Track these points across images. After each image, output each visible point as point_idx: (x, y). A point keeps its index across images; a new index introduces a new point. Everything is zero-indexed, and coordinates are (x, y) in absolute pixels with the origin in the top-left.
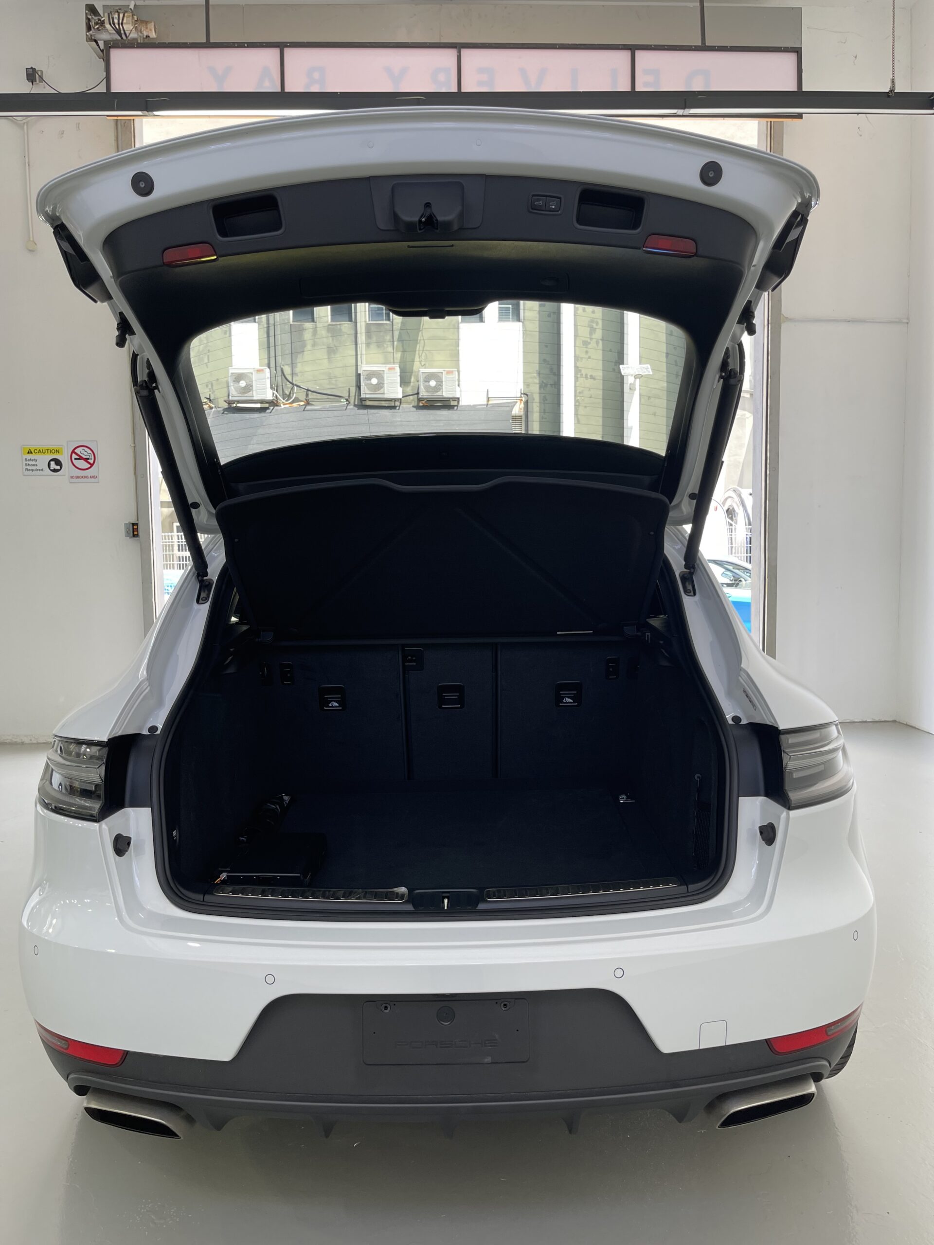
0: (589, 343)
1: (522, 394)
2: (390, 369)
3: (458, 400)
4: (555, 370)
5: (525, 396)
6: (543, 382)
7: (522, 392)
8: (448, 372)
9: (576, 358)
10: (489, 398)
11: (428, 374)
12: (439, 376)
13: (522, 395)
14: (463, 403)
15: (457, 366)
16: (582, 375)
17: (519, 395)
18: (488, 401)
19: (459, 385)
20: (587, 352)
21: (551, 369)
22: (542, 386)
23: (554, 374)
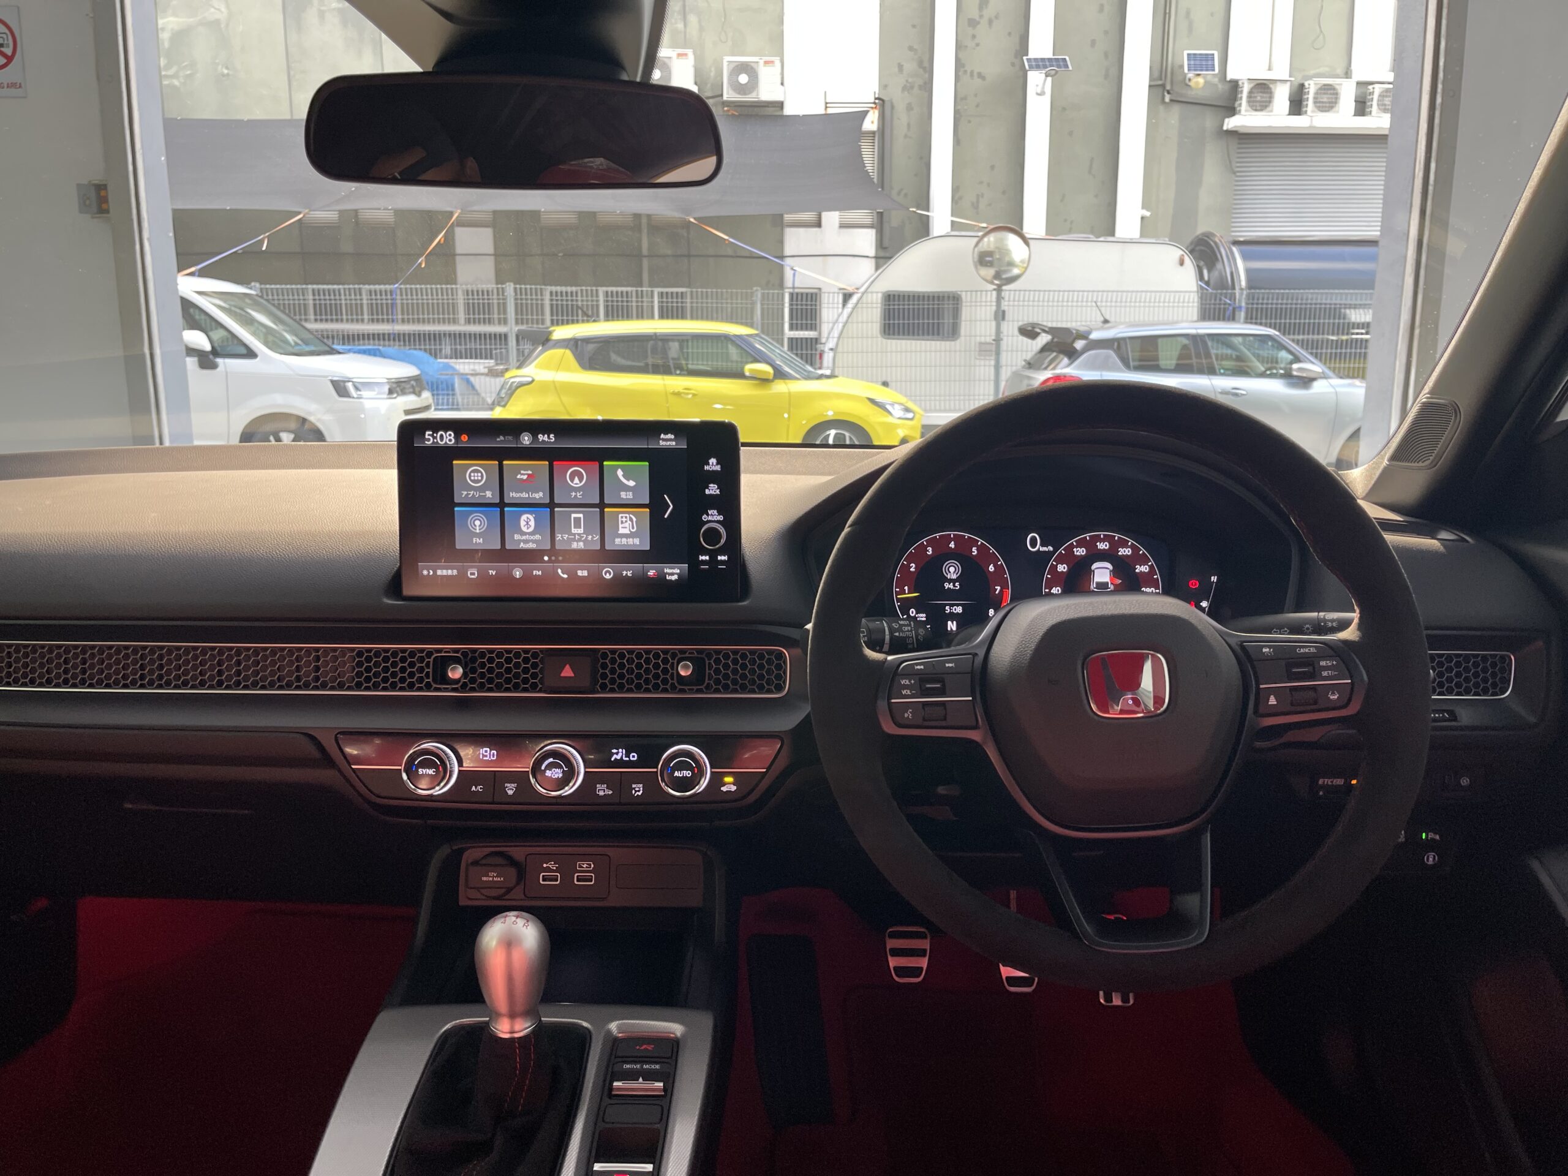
0: (978, 23)
1: (876, 99)
2: (679, 55)
3: (780, 105)
4: (926, 64)
5: (881, 102)
6: (907, 81)
7: (877, 96)
8: (766, 63)
9: (959, 46)
10: (826, 103)
11: (737, 64)
12: (752, 68)
13: (877, 101)
14: (788, 111)
15: (780, 54)
16: (965, 71)
17: (872, 100)
18: (826, 107)
19: (782, 84)
20: (974, 37)
21: (920, 64)
22: (907, 88)
23: (924, 69)
